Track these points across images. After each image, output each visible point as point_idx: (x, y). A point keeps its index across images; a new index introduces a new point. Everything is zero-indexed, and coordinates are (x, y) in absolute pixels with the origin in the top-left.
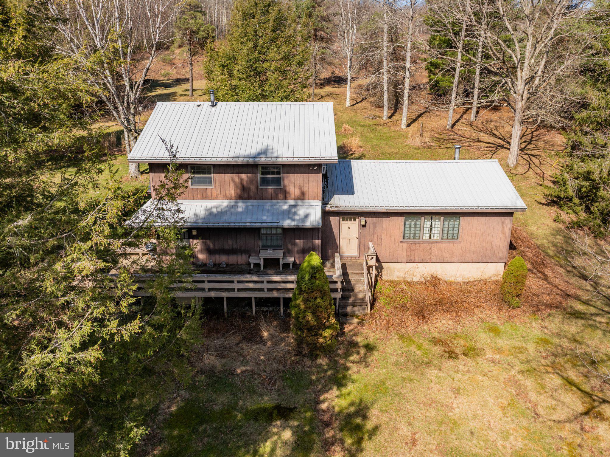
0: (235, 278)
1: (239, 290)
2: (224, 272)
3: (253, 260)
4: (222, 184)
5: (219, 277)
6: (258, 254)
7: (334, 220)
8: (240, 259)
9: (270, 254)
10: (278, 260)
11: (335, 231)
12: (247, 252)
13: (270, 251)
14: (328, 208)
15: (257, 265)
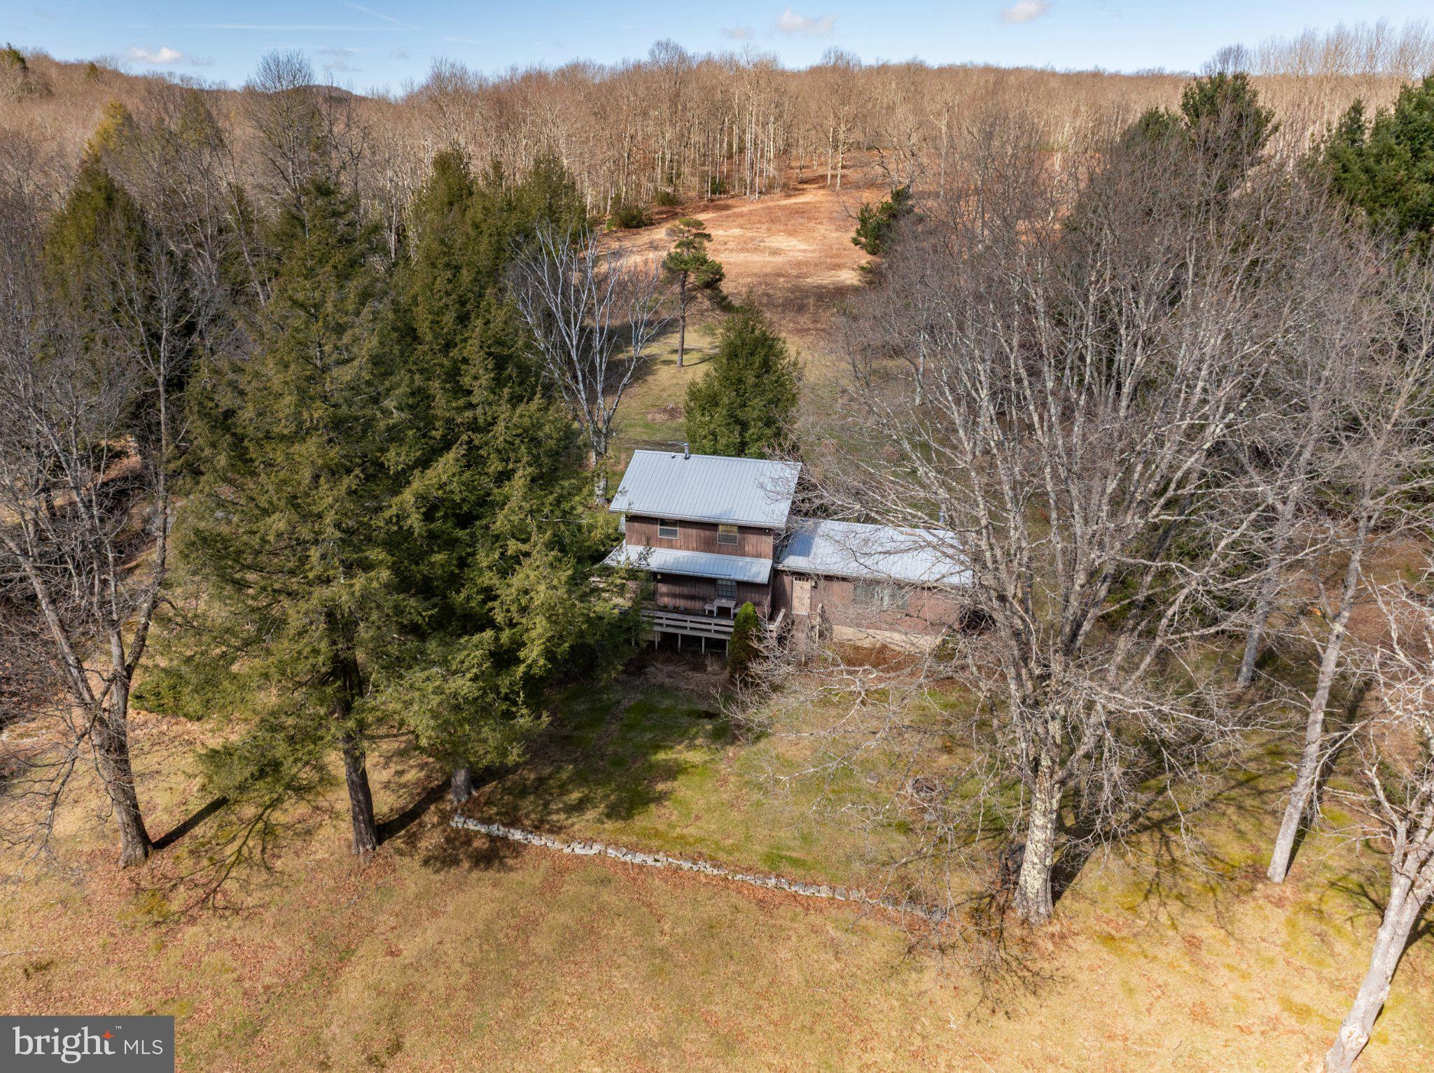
0: (689, 618)
1: (692, 629)
2: (682, 613)
3: (708, 607)
4: (687, 537)
5: (675, 616)
6: (712, 601)
7: (787, 580)
8: (697, 605)
9: (724, 603)
10: (729, 609)
11: (788, 589)
12: (704, 599)
13: (724, 601)
14: (780, 567)
15: (711, 612)
